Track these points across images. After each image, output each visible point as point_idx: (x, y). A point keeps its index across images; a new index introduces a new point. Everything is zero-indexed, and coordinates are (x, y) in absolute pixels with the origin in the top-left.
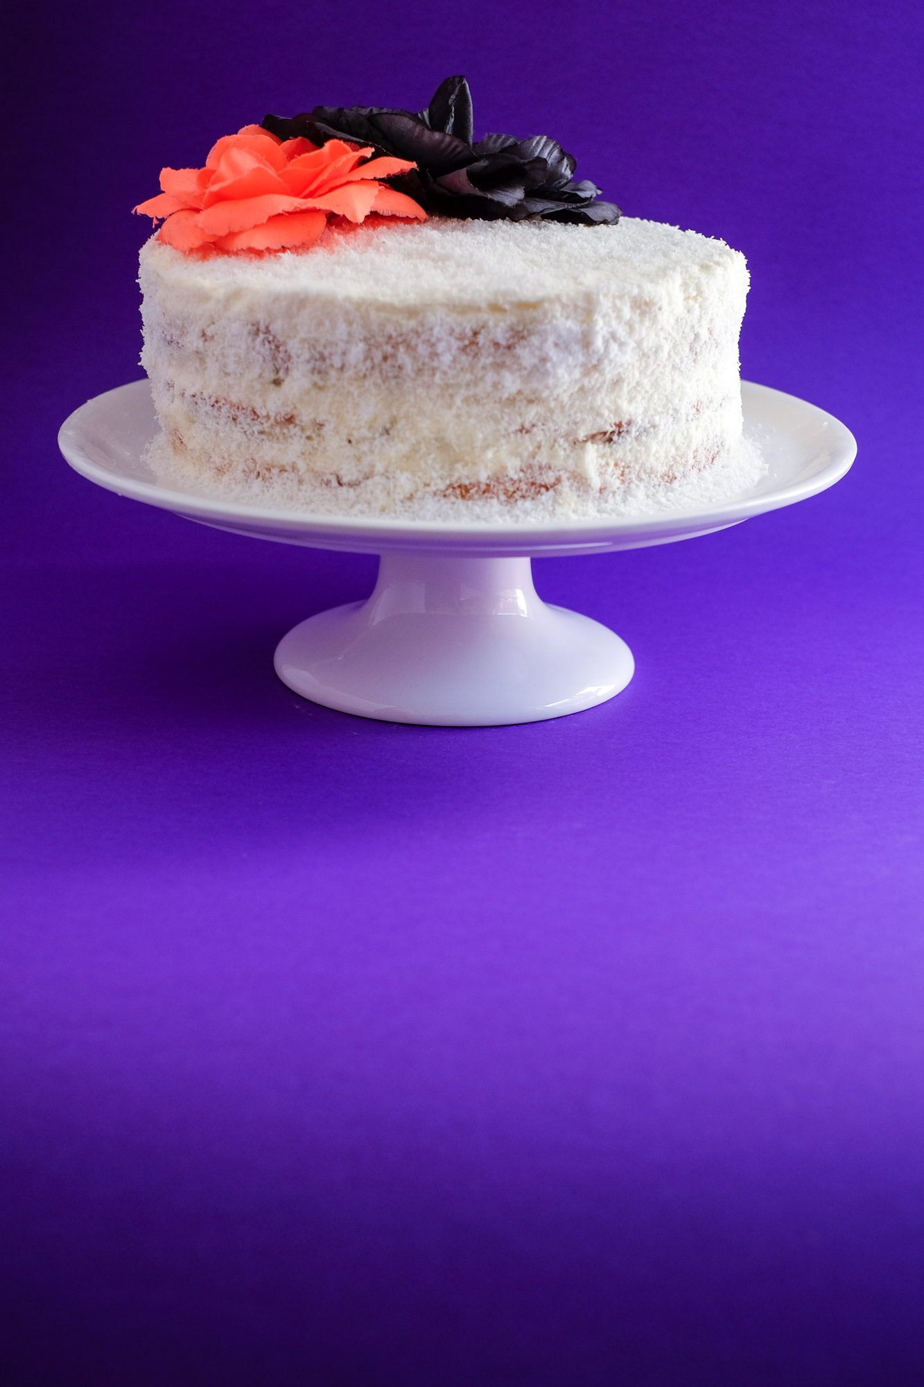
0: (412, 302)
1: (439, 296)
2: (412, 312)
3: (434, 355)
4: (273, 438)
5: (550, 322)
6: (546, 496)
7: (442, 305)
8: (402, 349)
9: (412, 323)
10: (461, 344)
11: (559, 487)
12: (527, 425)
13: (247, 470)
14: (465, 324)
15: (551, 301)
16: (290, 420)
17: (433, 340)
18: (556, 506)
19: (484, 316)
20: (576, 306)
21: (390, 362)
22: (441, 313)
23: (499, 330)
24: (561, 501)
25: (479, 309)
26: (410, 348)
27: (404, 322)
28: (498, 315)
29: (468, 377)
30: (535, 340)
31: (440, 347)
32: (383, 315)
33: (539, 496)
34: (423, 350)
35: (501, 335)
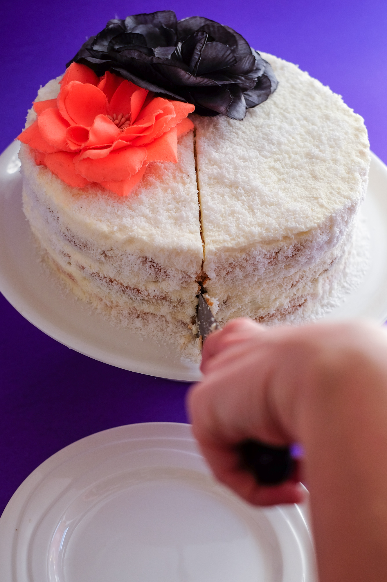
0: (244, 244)
1: (257, 238)
2: (243, 250)
3: (256, 269)
4: (150, 302)
5: (316, 240)
6: (300, 310)
7: (259, 242)
8: (238, 269)
9: (244, 256)
10: (269, 261)
11: (306, 304)
12: (295, 283)
13: (130, 312)
14: (272, 251)
15: (315, 229)
16: (164, 298)
17: (256, 263)
18: (304, 312)
19: (282, 244)
20: (326, 226)
21: (229, 275)
22: (259, 247)
23: (290, 250)
24: (306, 310)
25: (278, 241)
26: (241, 267)
27: (239, 255)
28: (288, 242)
29: (272, 274)
30: (308, 252)
31: (260, 266)
32: (227, 253)
33: (297, 311)
34: (250, 268)
35: (290, 253)
